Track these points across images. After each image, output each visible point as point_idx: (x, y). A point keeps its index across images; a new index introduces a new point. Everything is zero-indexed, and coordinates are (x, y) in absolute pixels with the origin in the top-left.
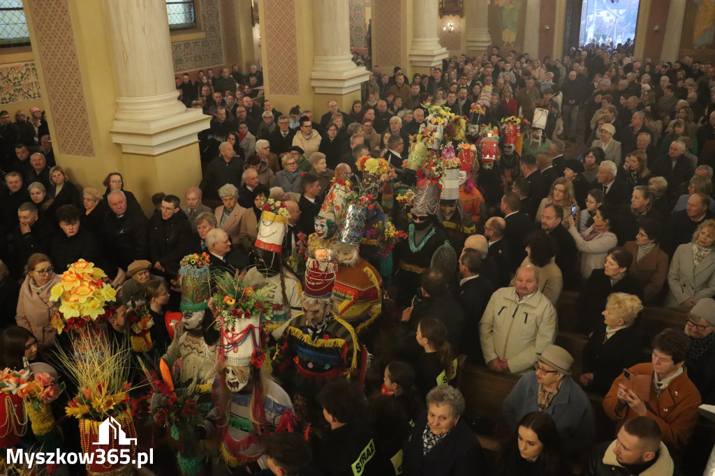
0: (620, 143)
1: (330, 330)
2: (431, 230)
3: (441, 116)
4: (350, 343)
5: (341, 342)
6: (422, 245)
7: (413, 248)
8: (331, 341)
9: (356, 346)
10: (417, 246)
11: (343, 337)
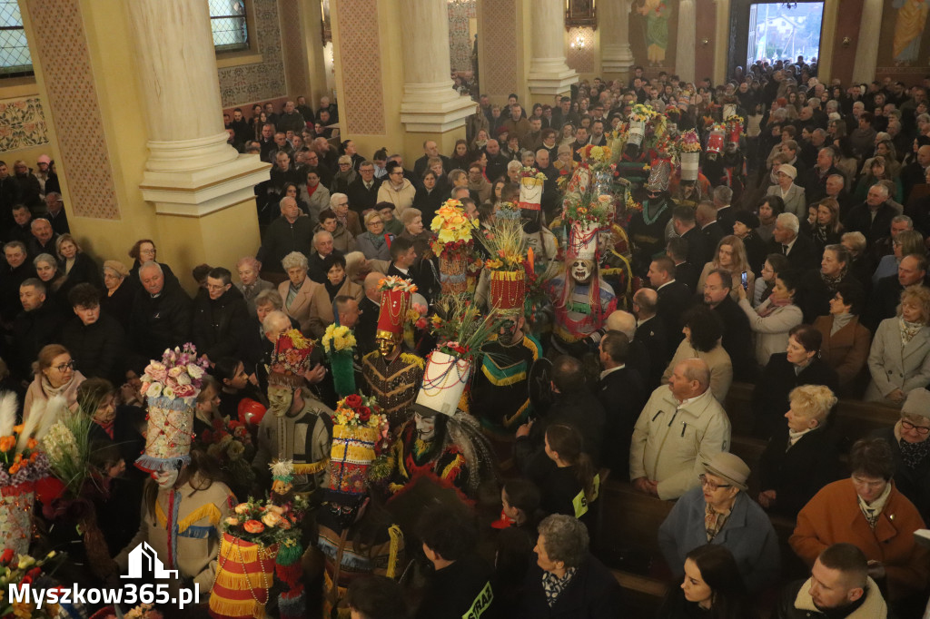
0: (803, 189)
1: (610, 261)
2: (663, 204)
3: (643, 113)
4: (625, 271)
5: (619, 270)
6: (656, 217)
7: (647, 221)
8: (612, 270)
9: (630, 275)
10: (651, 219)
11: (620, 267)
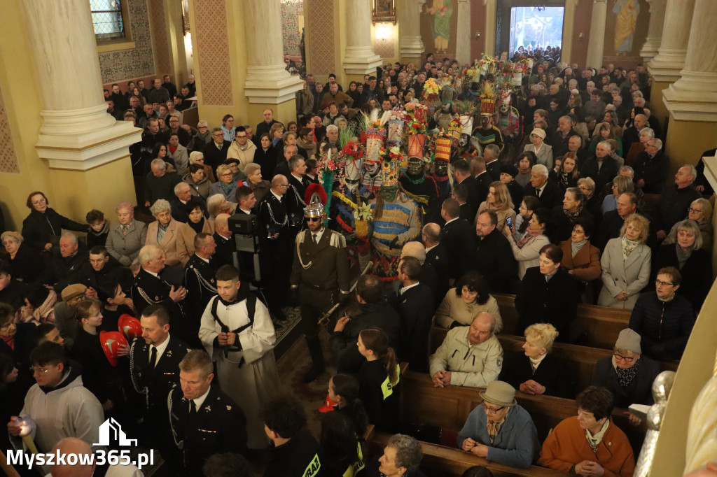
0: (551, 147)
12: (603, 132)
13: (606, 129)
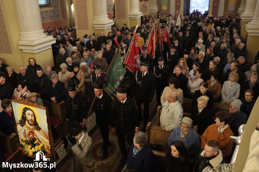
12: (223, 40)
13: (224, 39)
